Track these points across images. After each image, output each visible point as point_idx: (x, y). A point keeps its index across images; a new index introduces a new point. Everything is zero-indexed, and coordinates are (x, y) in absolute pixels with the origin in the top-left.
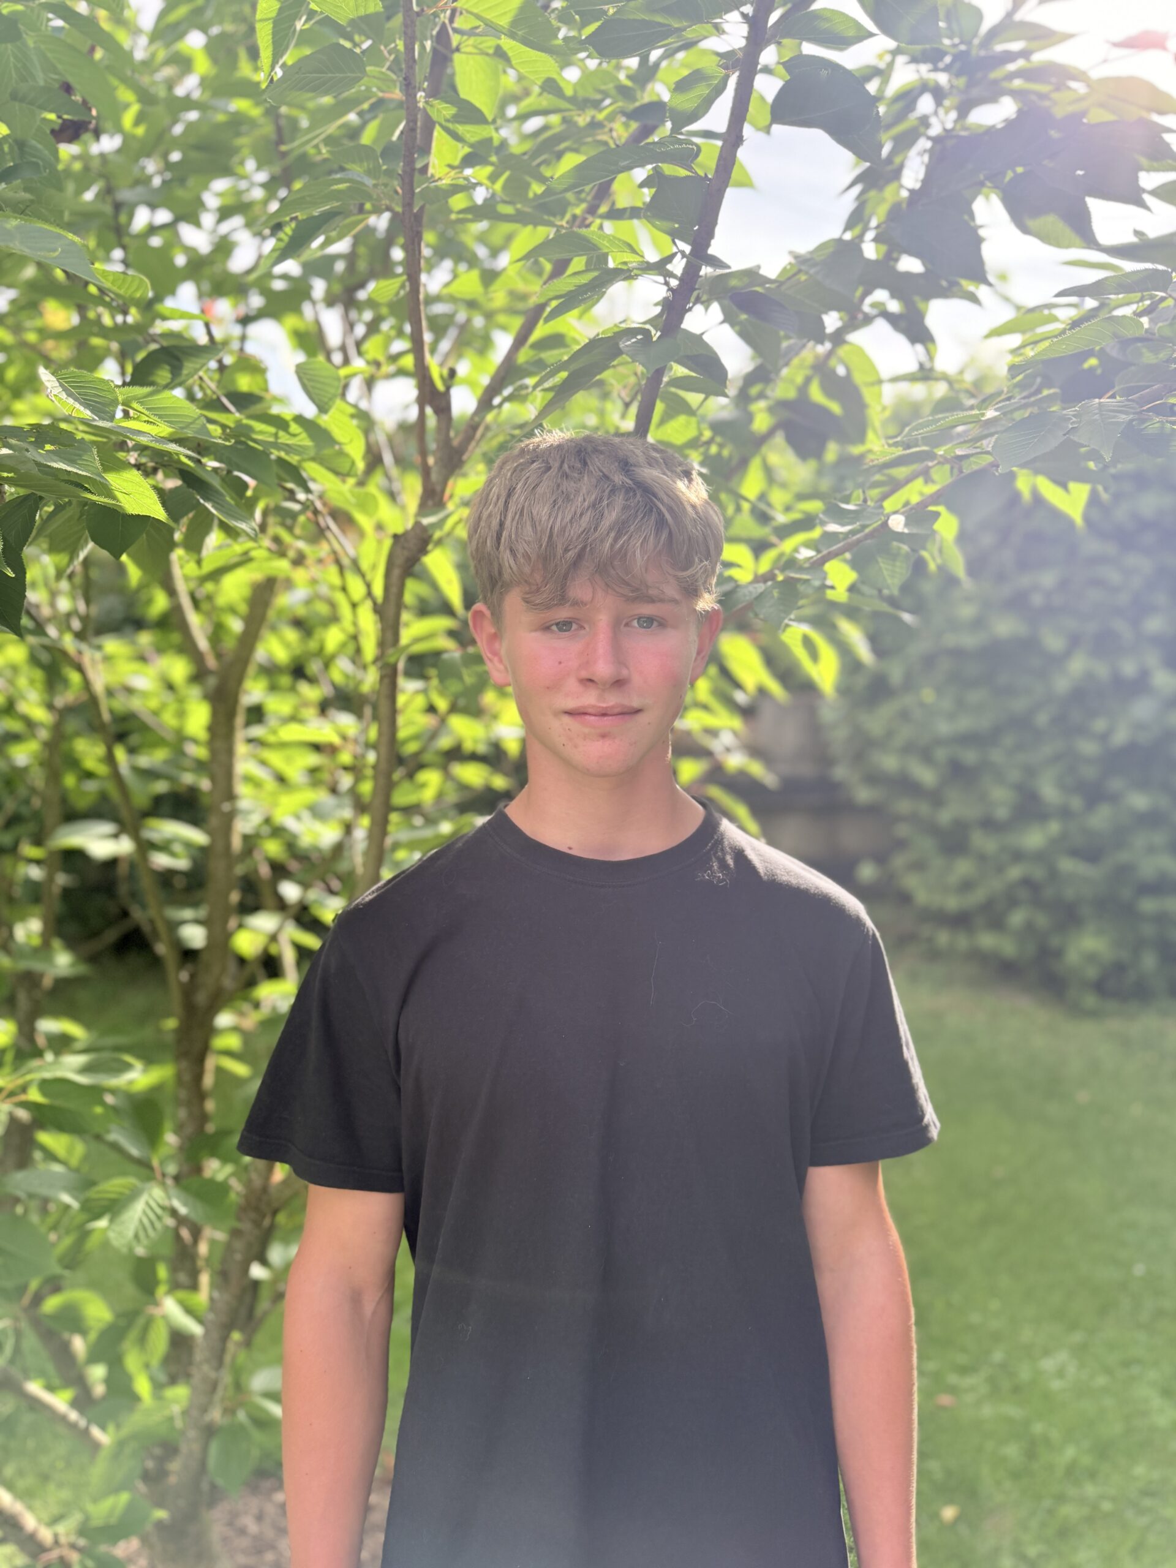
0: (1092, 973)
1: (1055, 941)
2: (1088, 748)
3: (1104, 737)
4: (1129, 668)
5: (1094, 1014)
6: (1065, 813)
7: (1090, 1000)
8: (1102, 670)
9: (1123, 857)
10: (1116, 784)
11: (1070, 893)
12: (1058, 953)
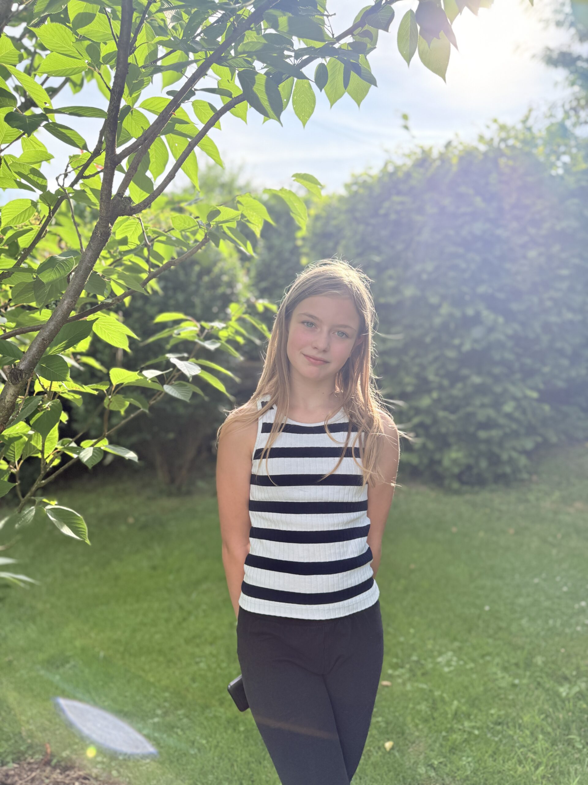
0: (456, 470)
1: (437, 456)
2: (451, 354)
3: (458, 348)
4: (470, 312)
5: (457, 492)
6: (441, 388)
7: (456, 485)
8: (458, 313)
9: (470, 409)
10: (465, 372)
11: (443, 430)
12: (439, 462)
